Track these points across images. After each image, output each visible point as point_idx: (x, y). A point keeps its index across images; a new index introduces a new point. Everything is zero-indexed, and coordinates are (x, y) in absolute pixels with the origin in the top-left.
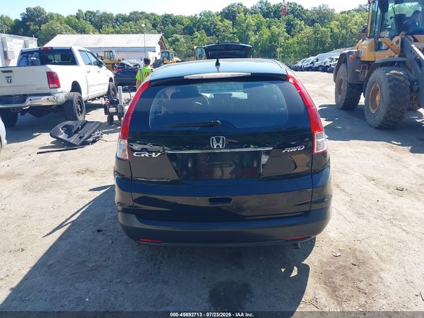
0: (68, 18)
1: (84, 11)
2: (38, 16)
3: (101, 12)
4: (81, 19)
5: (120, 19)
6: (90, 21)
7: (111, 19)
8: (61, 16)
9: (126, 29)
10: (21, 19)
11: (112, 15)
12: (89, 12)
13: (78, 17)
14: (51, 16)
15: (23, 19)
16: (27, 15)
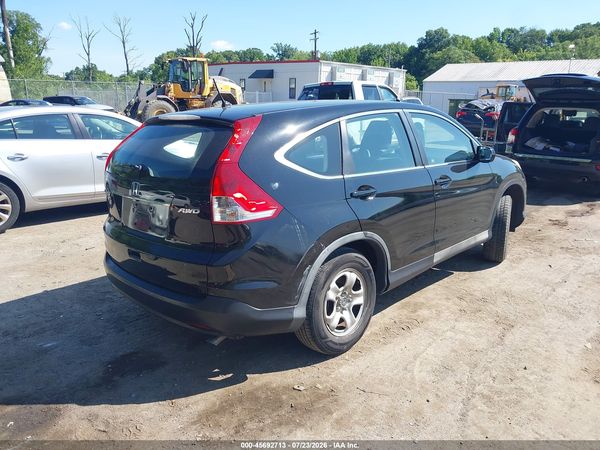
0: (477, 40)
1: (502, 30)
2: (439, 40)
3: (528, 29)
4: (495, 42)
5: (555, 38)
6: (508, 42)
7: (542, 39)
8: (468, 38)
9: (554, 53)
10: (417, 46)
11: (543, 31)
12: (509, 30)
13: (490, 38)
14: (455, 39)
15: (420, 45)
16: (425, 40)
